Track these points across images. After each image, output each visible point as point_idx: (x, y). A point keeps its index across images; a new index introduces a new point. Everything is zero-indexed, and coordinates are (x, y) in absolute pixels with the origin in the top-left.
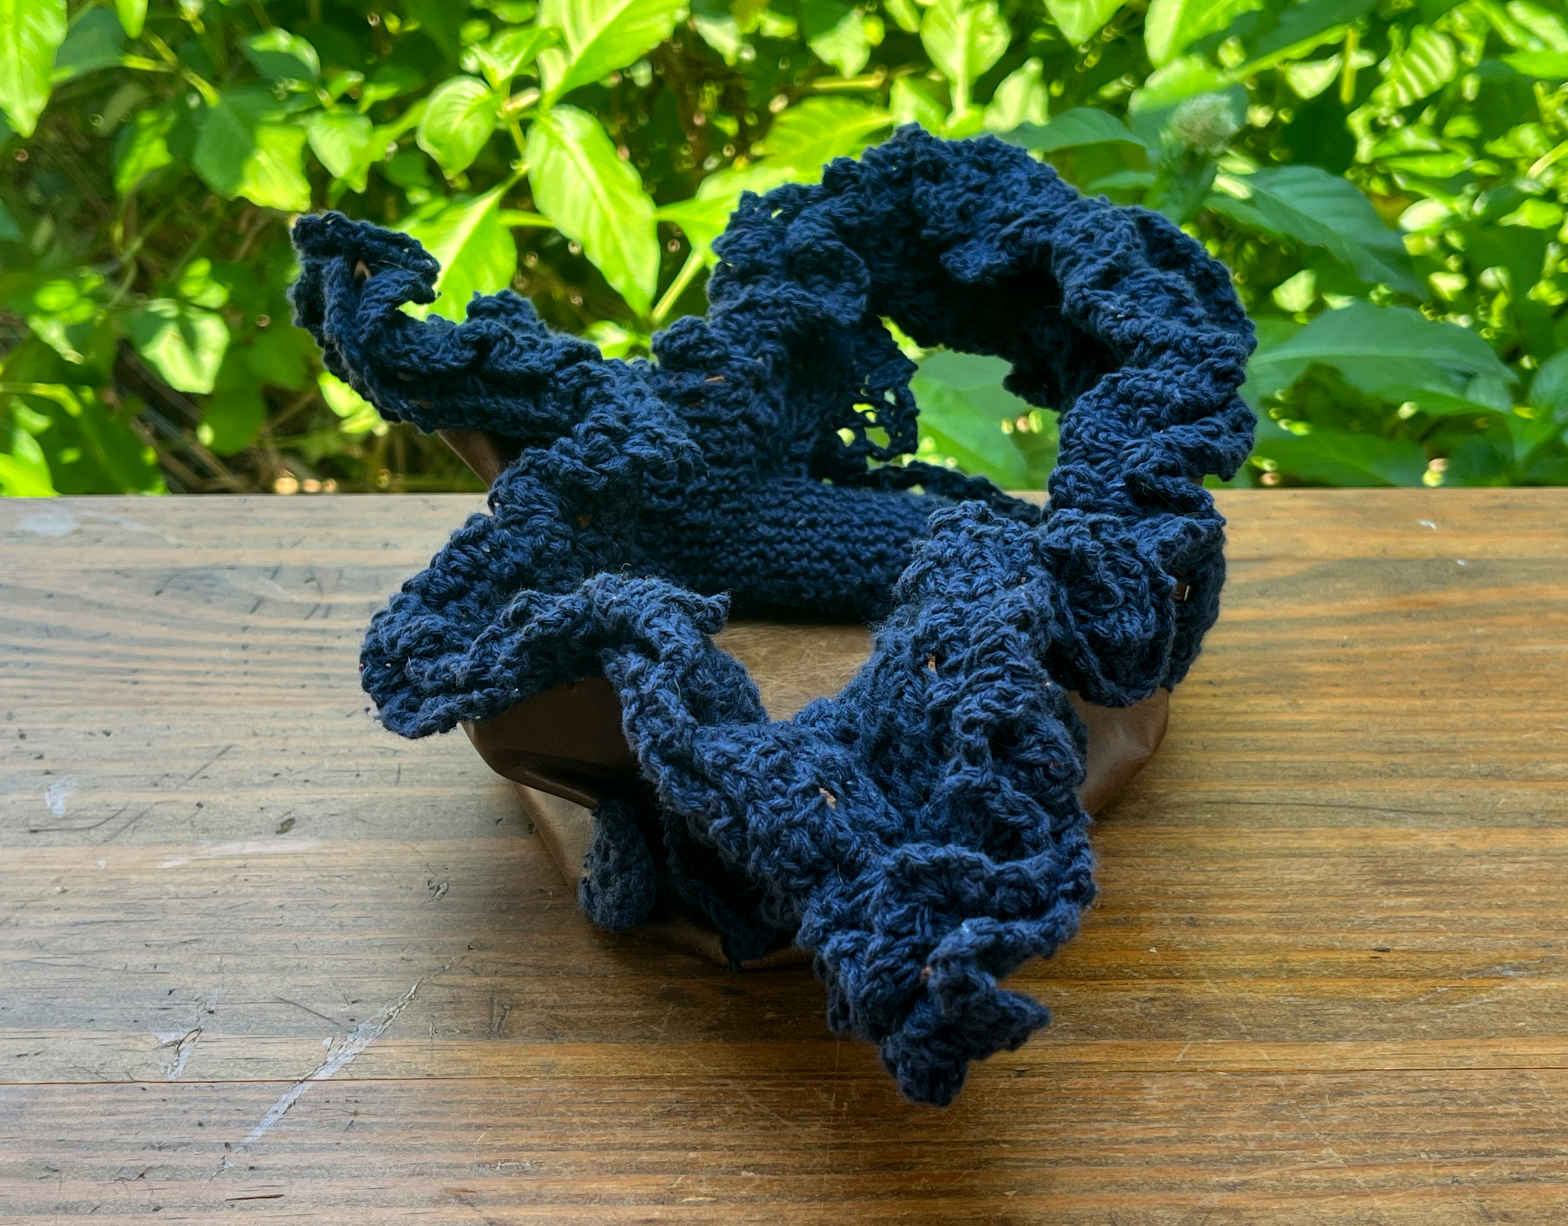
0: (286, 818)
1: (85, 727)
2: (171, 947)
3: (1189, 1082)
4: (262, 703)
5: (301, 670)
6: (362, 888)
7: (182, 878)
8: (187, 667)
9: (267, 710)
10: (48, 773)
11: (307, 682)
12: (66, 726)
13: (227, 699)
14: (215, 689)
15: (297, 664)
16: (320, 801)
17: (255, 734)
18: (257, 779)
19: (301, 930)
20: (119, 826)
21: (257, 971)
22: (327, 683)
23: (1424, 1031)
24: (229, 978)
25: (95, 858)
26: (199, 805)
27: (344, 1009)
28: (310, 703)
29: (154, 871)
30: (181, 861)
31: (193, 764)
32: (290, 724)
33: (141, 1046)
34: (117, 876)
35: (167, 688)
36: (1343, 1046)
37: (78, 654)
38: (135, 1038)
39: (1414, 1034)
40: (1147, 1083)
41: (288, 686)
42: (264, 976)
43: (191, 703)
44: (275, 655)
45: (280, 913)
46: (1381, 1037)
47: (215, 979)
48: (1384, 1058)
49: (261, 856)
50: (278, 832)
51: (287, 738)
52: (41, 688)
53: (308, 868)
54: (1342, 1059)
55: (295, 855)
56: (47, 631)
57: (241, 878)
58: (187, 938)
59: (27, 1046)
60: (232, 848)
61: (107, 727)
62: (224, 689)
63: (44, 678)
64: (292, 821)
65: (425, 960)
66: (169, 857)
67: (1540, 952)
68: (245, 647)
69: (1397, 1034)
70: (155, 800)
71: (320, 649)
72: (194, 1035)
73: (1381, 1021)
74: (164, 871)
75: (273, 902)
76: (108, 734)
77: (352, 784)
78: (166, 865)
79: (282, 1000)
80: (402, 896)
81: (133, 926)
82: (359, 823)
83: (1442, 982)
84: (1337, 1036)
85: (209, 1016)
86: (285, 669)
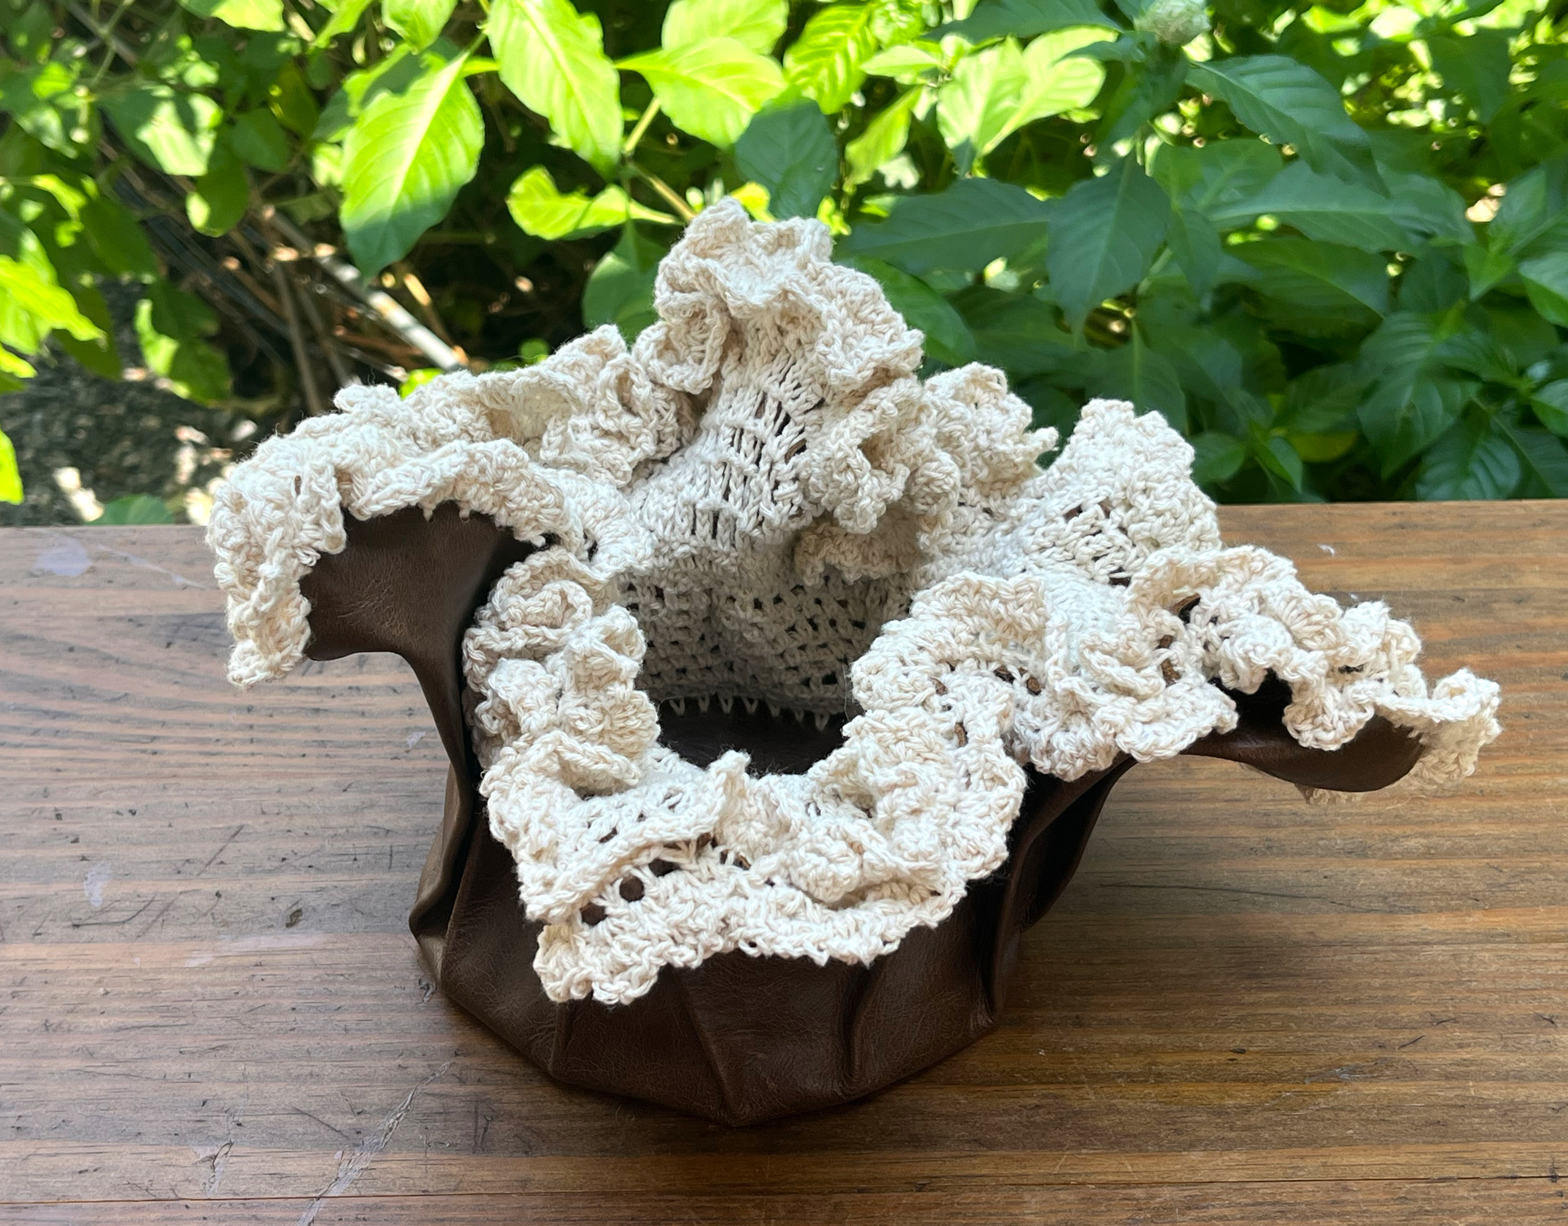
0: (295, 909)
1: (112, 806)
2: (201, 1054)
3: (1062, 1195)
4: (268, 776)
5: (300, 736)
6: (363, 988)
7: (208, 978)
8: (200, 734)
9: (272, 784)
10: (84, 859)
11: (306, 751)
12: (97, 804)
13: (236, 771)
14: (225, 760)
15: (296, 729)
16: (322, 889)
17: (264, 813)
18: (268, 865)
19: (312, 1034)
20: (150, 920)
21: (275, 1079)
22: (324, 751)
23: (1267, 1140)
24: (253, 1087)
25: (131, 955)
26: (218, 895)
27: (351, 1120)
28: (308, 775)
29: (182, 970)
30: (206, 959)
31: (211, 848)
32: (295, 800)
33: (182, 1161)
34: (151, 976)
35: (181, 759)
36: (1195, 1156)
37: (100, 719)
38: (176, 1152)
39: (1256, 1144)
40: (1027, 1197)
41: (291, 757)
42: (282, 1085)
43: (204, 777)
44: (278, 719)
45: (292, 1016)
46: (1229, 1146)
47: (241, 1088)
48: (1229, 1168)
49: (273, 952)
50: (288, 925)
51: (291, 816)
52: (71, 760)
53: (315, 966)
54: (1194, 1170)
55: (305, 951)
56: (71, 692)
57: (258, 978)
58: (215, 1044)
59: (87, 1162)
60: (249, 943)
61: (131, 805)
62: (233, 760)
63: (73, 748)
64: (299, 912)
65: (418, 1066)
66: (194, 954)
67: (1374, 1054)
68: (250, 709)
69: (1243, 1143)
70: (179, 889)
71: (317, 711)
72: (226, 1149)
73: (1231, 1129)
74: (191, 970)
75: (287, 1003)
76: (133, 813)
77: (349, 869)
78: (193, 963)
79: (298, 1112)
80: (397, 996)
81: (168, 1031)
82: (357, 915)
83: (1287, 1086)
84: (1191, 1146)
85: (238, 1130)
86: (286, 736)
